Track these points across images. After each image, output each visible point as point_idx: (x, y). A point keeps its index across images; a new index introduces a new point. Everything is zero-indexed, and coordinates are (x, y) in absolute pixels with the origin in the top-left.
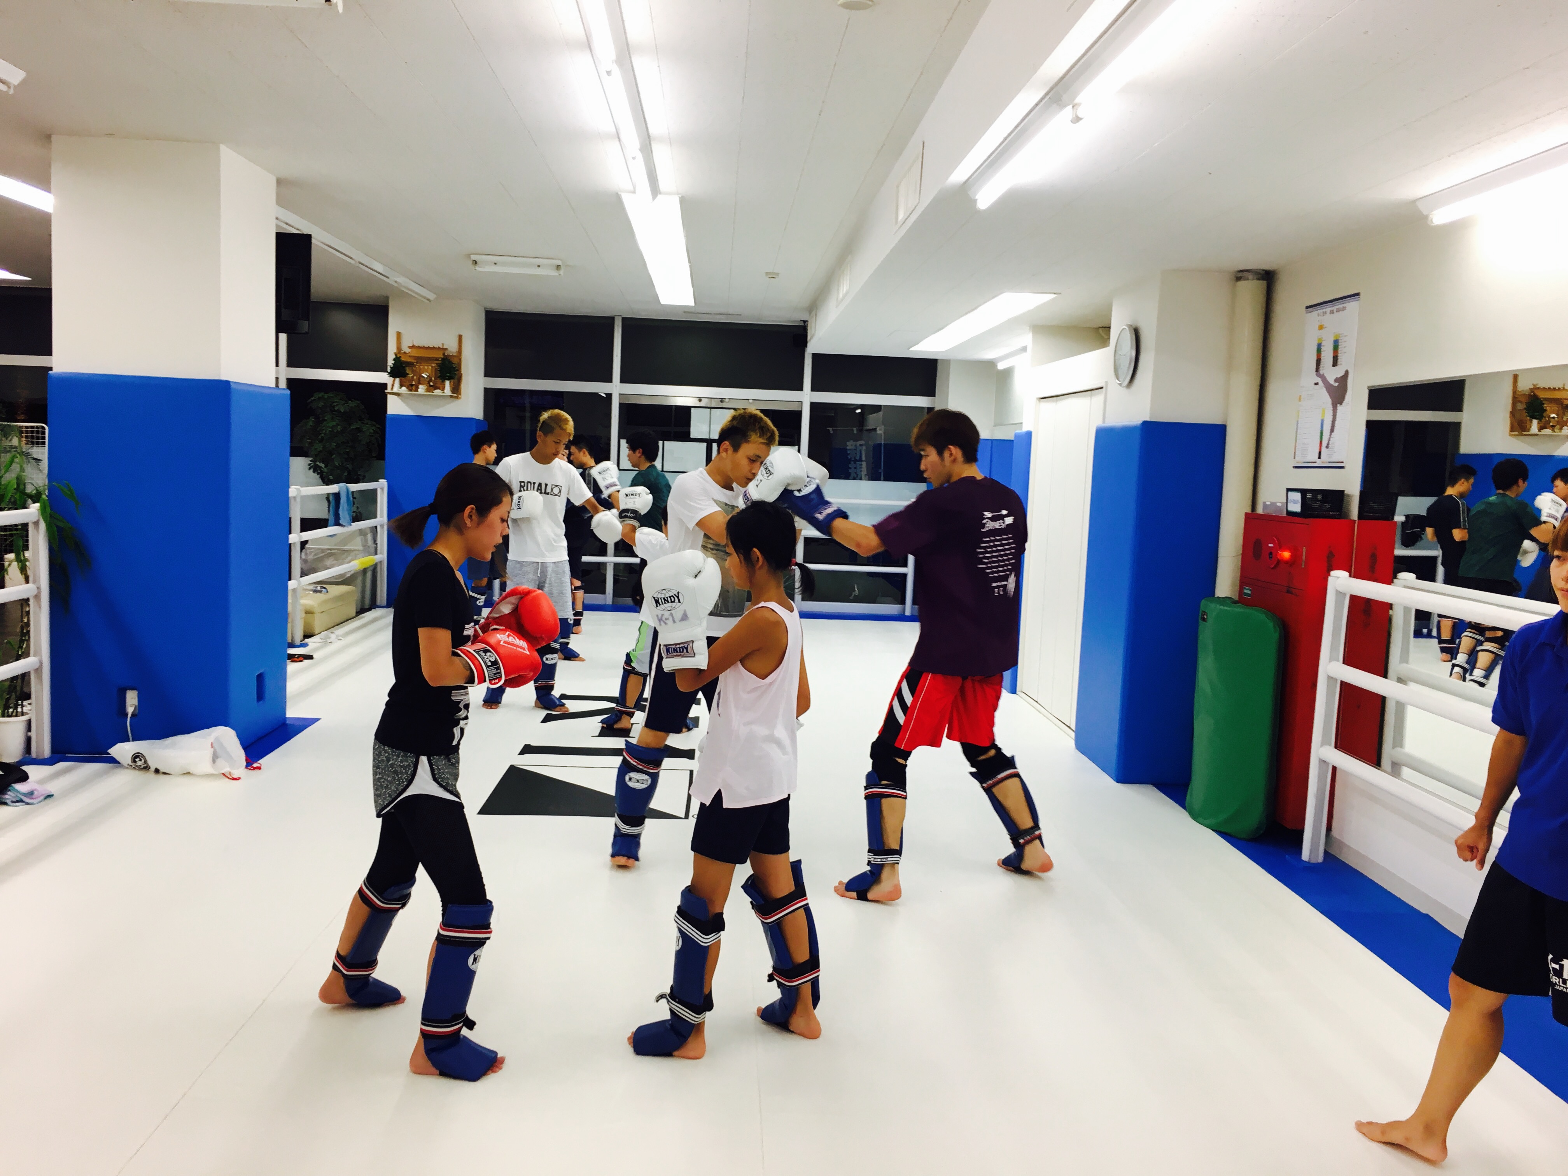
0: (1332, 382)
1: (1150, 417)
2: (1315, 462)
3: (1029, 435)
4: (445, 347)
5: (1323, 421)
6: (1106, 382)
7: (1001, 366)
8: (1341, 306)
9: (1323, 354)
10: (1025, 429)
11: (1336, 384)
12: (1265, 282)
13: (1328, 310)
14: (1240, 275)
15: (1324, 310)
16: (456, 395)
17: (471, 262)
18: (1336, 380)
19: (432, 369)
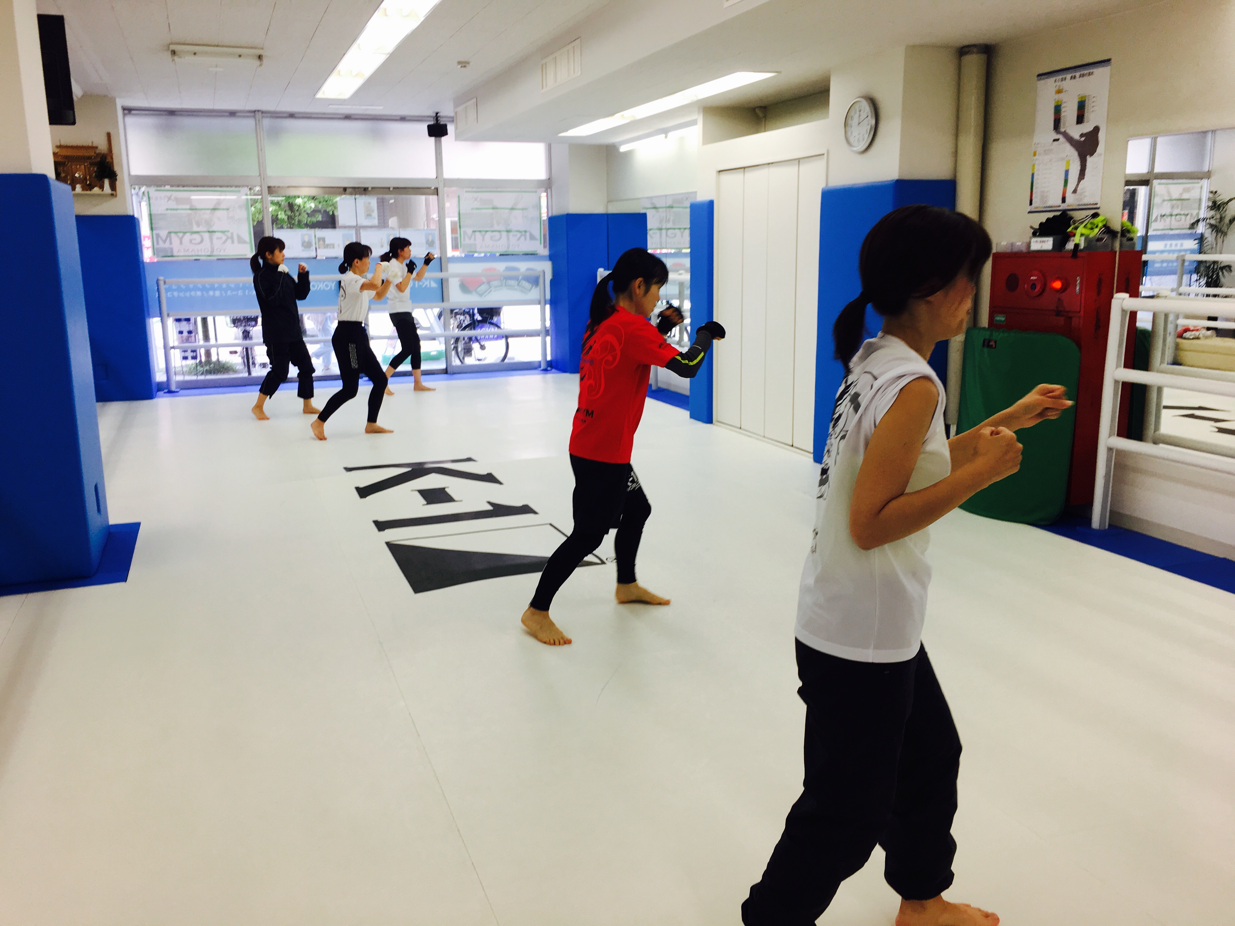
0: (1076, 136)
1: (899, 176)
2: (1059, 206)
3: (711, 203)
4: (94, 145)
5: (1067, 172)
6: (828, 152)
7: (623, 149)
8: (1088, 72)
9: (1063, 114)
10: (702, 197)
11: (1083, 139)
12: (986, 56)
13: (1069, 76)
14: (967, 50)
15: (1064, 76)
16: (114, 192)
17: (169, 52)
18: (1082, 135)
19: (85, 167)
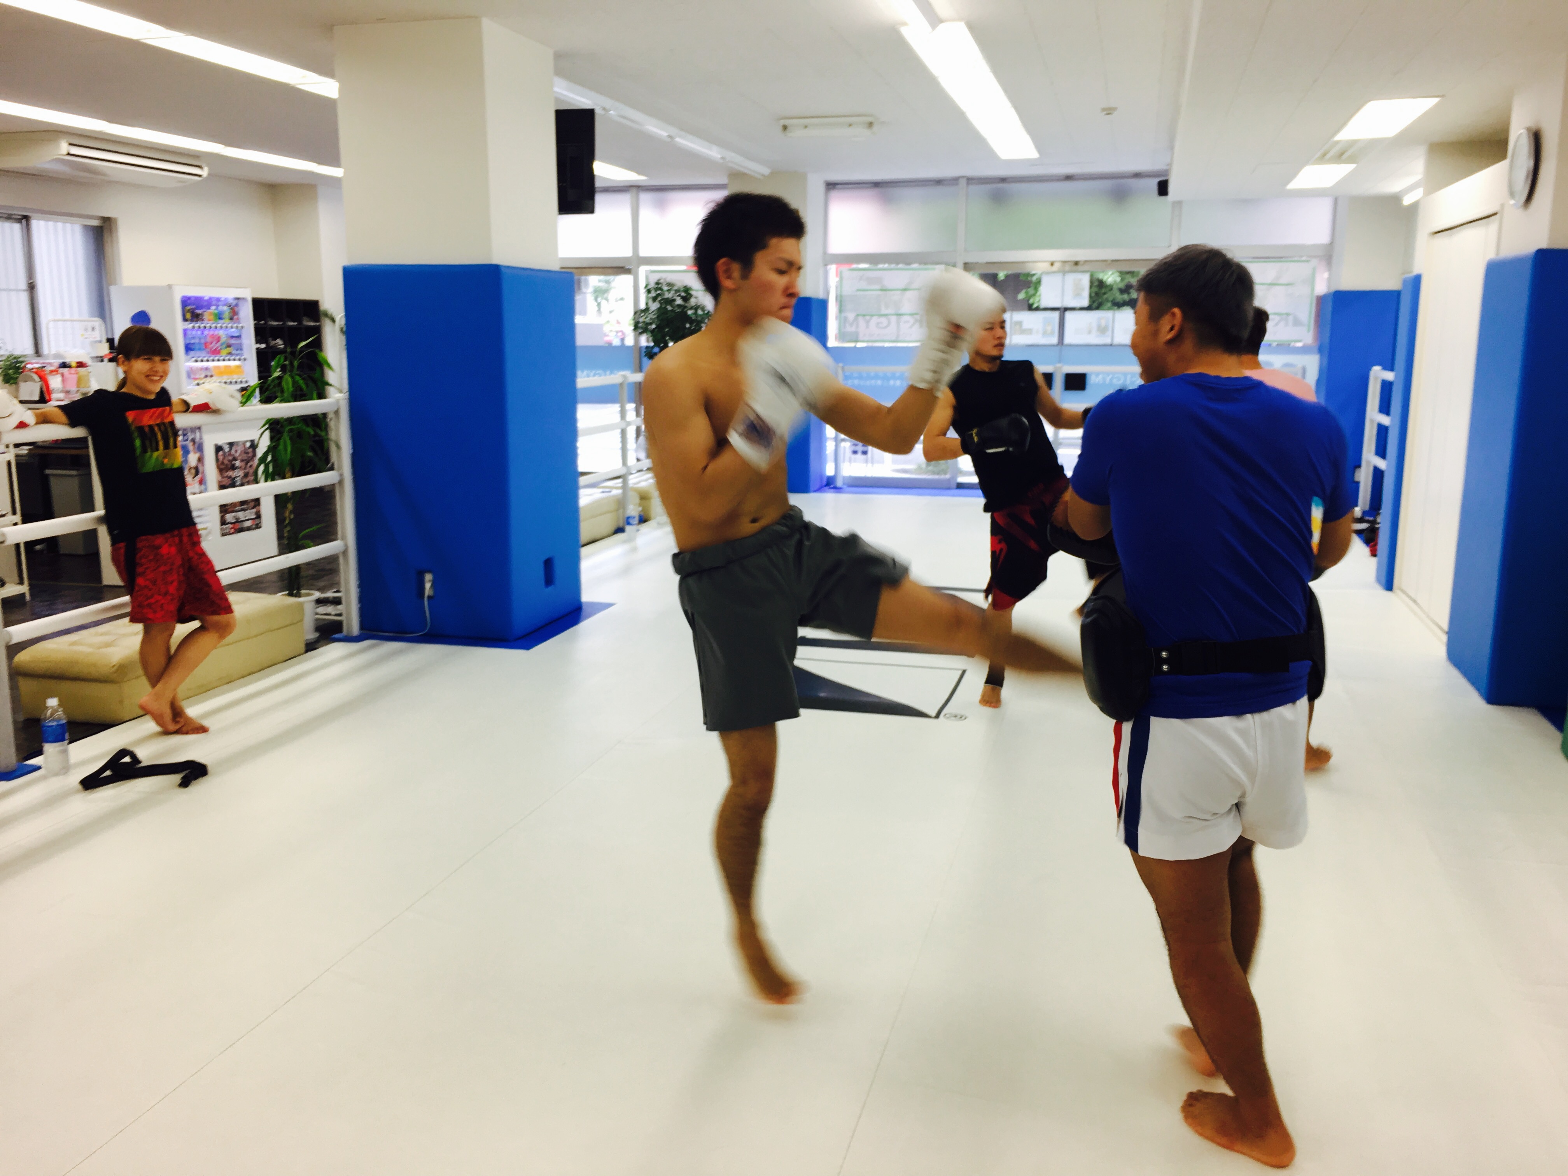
3: (1419, 279)
6: (1501, 206)
10: (1415, 272)
17: (780, 128)
